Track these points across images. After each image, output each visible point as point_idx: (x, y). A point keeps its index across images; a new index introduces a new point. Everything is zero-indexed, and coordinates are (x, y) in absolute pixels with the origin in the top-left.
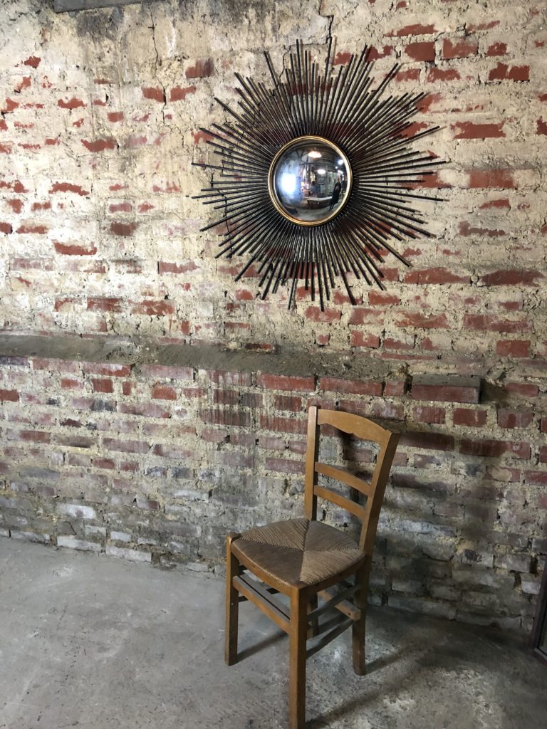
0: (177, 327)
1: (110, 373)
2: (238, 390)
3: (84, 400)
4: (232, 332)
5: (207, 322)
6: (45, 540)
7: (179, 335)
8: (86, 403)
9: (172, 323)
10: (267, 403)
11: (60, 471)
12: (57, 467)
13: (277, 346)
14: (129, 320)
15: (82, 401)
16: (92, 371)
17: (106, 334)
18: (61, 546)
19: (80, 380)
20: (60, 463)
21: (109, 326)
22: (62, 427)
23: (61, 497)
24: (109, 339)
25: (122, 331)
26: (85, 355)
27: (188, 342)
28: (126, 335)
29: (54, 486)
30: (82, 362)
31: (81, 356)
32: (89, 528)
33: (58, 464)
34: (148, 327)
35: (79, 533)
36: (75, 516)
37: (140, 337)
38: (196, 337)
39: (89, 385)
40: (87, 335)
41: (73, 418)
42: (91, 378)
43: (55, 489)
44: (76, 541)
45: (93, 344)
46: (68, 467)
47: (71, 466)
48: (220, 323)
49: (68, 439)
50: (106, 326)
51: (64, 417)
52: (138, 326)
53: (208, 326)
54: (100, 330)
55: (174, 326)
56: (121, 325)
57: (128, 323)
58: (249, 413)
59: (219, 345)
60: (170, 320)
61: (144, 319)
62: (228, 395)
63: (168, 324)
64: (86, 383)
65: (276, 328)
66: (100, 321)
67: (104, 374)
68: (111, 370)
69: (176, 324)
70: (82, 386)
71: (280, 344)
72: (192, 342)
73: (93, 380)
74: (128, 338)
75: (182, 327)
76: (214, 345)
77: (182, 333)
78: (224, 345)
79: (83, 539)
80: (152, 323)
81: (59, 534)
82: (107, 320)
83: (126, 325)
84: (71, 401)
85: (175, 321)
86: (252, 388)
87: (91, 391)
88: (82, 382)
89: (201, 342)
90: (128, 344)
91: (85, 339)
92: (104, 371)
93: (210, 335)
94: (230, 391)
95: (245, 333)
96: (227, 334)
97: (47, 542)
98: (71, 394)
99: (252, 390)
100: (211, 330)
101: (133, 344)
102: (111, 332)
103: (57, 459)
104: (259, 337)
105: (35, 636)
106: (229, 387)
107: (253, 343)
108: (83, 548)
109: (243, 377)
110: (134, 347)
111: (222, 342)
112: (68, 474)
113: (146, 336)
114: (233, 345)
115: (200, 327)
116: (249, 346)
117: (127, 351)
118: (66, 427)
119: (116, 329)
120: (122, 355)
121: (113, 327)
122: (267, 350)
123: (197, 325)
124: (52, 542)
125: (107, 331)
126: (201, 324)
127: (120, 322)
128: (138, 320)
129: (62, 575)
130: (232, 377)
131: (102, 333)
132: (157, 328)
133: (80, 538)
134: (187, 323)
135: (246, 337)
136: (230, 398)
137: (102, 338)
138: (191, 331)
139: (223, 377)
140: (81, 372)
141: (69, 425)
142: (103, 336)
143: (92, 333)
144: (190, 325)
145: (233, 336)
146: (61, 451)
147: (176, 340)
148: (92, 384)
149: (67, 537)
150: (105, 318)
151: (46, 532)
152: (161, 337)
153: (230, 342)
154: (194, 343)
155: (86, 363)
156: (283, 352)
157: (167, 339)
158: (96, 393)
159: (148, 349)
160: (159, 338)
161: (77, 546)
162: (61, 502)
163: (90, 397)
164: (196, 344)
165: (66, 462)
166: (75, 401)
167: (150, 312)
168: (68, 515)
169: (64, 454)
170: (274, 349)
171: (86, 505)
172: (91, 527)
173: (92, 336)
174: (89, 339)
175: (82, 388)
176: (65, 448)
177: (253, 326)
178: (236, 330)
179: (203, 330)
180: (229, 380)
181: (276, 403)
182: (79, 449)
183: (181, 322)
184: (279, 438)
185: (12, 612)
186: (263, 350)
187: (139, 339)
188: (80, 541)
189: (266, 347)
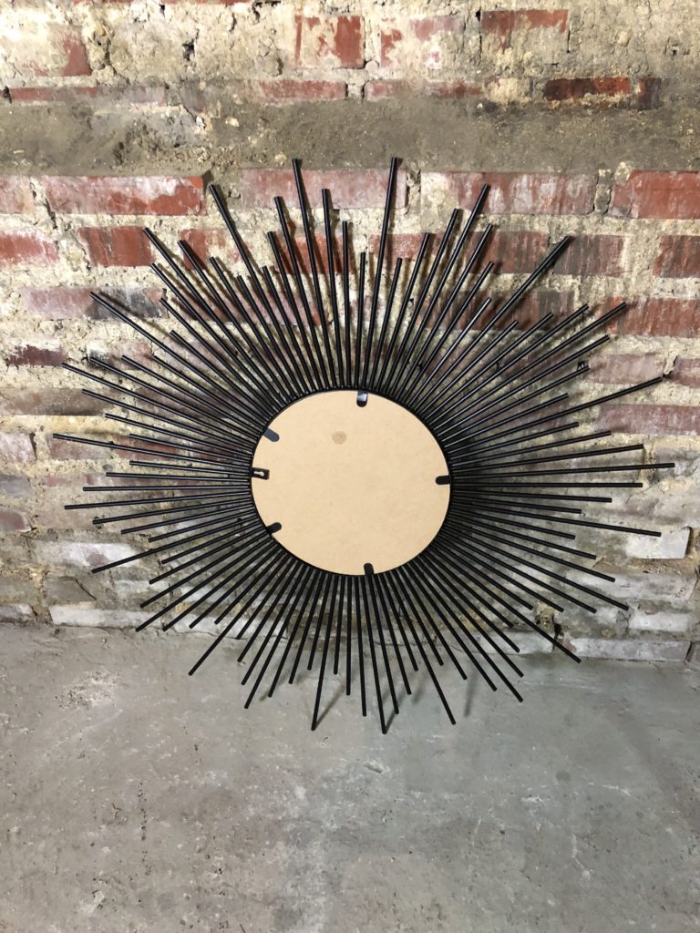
0: (321, 40)
1: (139, 207)
2: (545, 230)
3: (67, 293)
4: (505, 46)
5: (421, 17)
6: (21, 614)
7: (330, 69)
8: (74, 300)
9: (305, 27)
10: (633, 261)
11: (28, 474)
12: (18, 467)
13: (650, 83)
14: (161, 29)
15: (61, 295)
16: (79, 205)
17: (89, 82)
18: (64, 624)
19: (42, 235)
20: (25, 457)
21: (95, 55)
22: (12, 369)
23: (43, 529)
24: (100, 99)
25: (139, 69)
26: (42, 156)
27: (354, 91)
28: (154, 83)
29: (22, 509)
30: (39, 177)
31: (31, 158)
32: (125, 585)
33: (20, 460)
34: (222, 49)
35: (103, 597)
36: (86, 564)
37: (202, 85)
38: (384, 73)
39: (76, 250)
40: (29, 93)
41: (40, 344)
42: (76, 225)
43: (23, 514)
44: (98, 612)
45: (53, 119)
46: (49, 465)
47: (57, 462)
48: (464, 14)
49: (37, 399)
50: (86, 55)
51: (14, 342)
52: (190, 47)
53: (424, 30)
54: (67, 72)
55: (310, 36)
56: (134, 48)
57: (156, 39)
58: (571, 294)
59: (460, 91)
60: (298, 19)
61: (210, 20)
62: (514, 245)
63: (292, 34)
64: (64, 243)
65: (655, 18)
66: (61, 37)
67: (120, 210)
68: (139, 196)
69: (317, 31)
70: (52, 253)
71: (659, 72)
72: (370, 89)
73: (87, 233)
74: (162, 91)
75: (337, 39)
76: (441, 95)
77: (337, 62)
78: (477, 91)
79: (115, 608)
80: (237, 33)
81: (54, 603)
82: (87, 33)
83: (151, 45)
84: (27, 298)
85: (313, 22)
86: (593, 219)
87: (83, 265)
88: (50, 241)
89: (399, 87)
90: (167, 111)
91: (23, 104)
92: (116, 203)
93: (431, 60)
94: (522, 235)
95: (544, 46)
96: (487, 53)
97: (25, 618)
98: (23, 278)
99: (592, 227)
100: (435, 44)
101: (183, 111)
102: (105, 76)
103: (14, 449)
104: (592, 57)
105: (100, 906)
106: (520, 221)
107: (571, 75)
108: (117, 623)
109: (570, 187)
110: (189, 120)
111: (469, 83)
112: (51, 481)
113: (218, 82)
114: (505, 90)
115: (398, 36)
116: (556, 89)
117: (165, 136)
118: (24, 368)
119: (118, 65)
120: (156, 147)
121: (107, 56)
122: (617, 98)
123: (387, 29)
124: (40, 619)
125: (89, 71)
126: (402, 25)
127: (129, 36)
128: (189, 28)
129: (94, 703)
130: (535, 191)
131: (76, 81)
132: (253, 50)
133: (107, 607)
134: (356, 22)
135: (549, 60)
136: (519, 252)
137: (78, 98)
138: (367, 54)
139: (505, 190)
140: (44, 209)
141: (33, 363)
142: (79, 90)
143: (41, 82)
144: (364, 28)
145: (506, 58)
146: (21, 429)
147: (319, 87)
148: (85, 244)
149: (73, 606)
150: (79, 28)
151: (19, 600)
152: (269, 79)
153: (494, 79)
154: (377, 91)
155: (54, 180)
156: (666, 100)
157: (289, 85)
158: (100, 268)
159: (234, 122)
160: (263, 85)
161: (103, 620)
162: (44, 539)
163: (82, 283)
164: (383, 96)
165: (40, 453)
166: (38, 298)
168: (69, 565)
169: (32, 435)
170: (638, 90)
171: (111, 541)
172: (131, 583)
173: (45, 93)
174: (36, 103)
175: (55, 257)
176: (31, 421)
177: (576, 18)
178: (519, 36)
179: (409, 45)
180: (524, 199)
181: (661, 258)
182: (72, 419)
183: (335, 21)
184: (649, 355)
185: (14, 839)
186: (604, 97)
187: (200, 94)
188: (109, 612)
189: (611, 85)
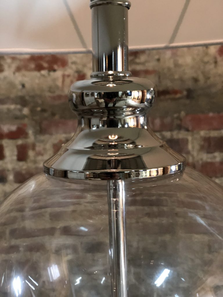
9: (66, 78)
10: (193, 147)
55: (68, 80)
60: (63, 75)
85: (69, 76)
86: (175, 132)
104: (167, 83)
167: (39, 68)
170: (185, 93)
186: (173, 96)
